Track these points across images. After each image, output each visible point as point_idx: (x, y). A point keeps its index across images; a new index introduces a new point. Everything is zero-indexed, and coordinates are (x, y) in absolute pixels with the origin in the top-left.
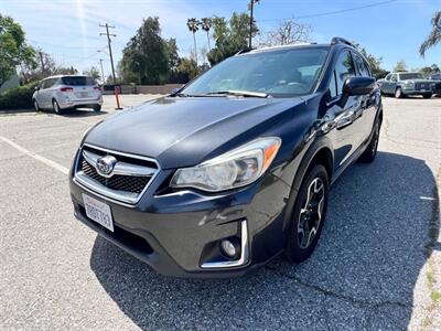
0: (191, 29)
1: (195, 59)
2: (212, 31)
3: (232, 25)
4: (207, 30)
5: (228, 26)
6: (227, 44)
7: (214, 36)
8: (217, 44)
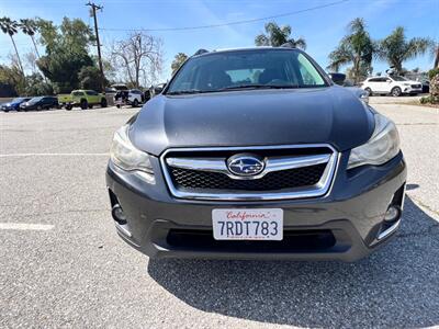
0: (5, 30)
1: (19, 67)
2: (37, 35)
3: (64, 31)
4: (31, 33)
5: (59, 32)
6: (61, 51)
7: (43, 42)
8: (48, 50)
